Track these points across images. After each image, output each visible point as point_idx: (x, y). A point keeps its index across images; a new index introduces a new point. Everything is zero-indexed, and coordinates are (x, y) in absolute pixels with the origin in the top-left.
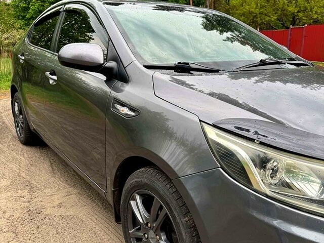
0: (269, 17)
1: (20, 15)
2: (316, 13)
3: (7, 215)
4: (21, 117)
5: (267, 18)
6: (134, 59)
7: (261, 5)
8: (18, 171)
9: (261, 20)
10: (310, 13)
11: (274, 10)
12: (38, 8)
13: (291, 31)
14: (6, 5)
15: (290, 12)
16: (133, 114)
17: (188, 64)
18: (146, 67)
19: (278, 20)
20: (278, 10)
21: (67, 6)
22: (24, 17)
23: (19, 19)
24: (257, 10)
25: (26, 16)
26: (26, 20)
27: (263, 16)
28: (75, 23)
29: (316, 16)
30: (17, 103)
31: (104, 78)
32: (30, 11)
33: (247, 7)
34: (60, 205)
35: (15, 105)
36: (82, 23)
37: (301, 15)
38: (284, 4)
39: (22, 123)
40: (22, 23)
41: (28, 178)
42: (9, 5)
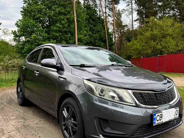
0: (147, 51)
1: (19, 51)
2: (171, 48)
3: (15, 126)
4: (21, 93)
5: (146, 52)
6: (66, 63)
7: (142, 45)
8: (19, 114)
9: (143, 52)
10: (169, 49)
11: (150, 47)
12: (29, 48)
13: (159, 58)
14: (12, 46)
15: (158, 48)
16: (64, 80)
17: (84, 65)
18: (70, 65)
19: (152, 52)
20: (152, 47)
21: (45, 47)
22: (21, 52)
23: (18, 53)
24: (141, 47)
25: (22, 52)
26: (22, 54)
27: (144, 51)
28: (47, 54)
29: (171, 50)
30: (20, 87)
31: (56, 70)
32: (25, 49)
33: (135, 46)
34: (37, 124)
35: (18, 88)
36: (50, 54)
37: (164, 50)
38: (154, 44)
39: (21, 96)
40: (20, 55)
41: (23, 116)
42: (14, 46)
